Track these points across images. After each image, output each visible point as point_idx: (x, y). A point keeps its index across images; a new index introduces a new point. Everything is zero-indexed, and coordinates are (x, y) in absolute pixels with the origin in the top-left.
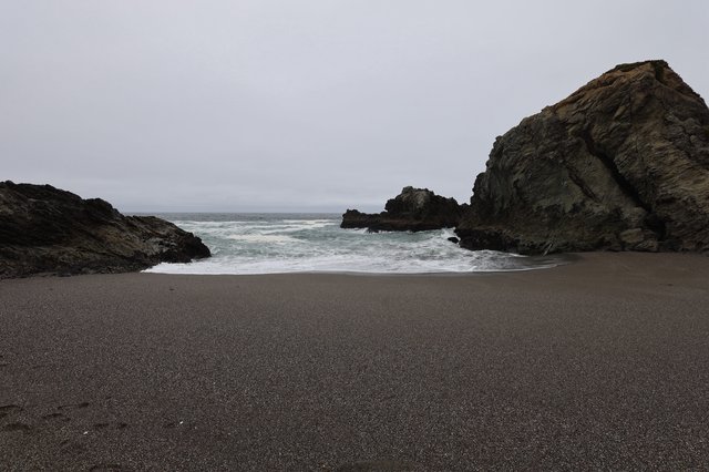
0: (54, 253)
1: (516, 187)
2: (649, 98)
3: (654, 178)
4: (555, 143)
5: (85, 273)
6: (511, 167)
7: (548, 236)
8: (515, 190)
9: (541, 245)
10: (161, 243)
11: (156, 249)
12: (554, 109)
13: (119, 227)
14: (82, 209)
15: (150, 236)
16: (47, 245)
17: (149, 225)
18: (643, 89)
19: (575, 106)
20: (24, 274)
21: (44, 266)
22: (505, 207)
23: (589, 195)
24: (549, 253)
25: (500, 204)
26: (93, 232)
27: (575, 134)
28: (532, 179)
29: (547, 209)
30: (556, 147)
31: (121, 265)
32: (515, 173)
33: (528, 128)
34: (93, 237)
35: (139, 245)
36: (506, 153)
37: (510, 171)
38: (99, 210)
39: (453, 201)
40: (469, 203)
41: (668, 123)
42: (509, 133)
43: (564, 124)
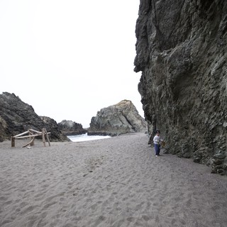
4: (116, 113)
6: (106, 117)
7: (117, 132)
8: (107, 122)
12: (115, 106)
18: (130, 106)
19: (119, 106)
22: (103, 126)
23: (123, 123)
24: (118, 135)
27: (120, 111)
28: (112, 120)
33: (110, 109)
41: (133, 112)
43: (117, 109)
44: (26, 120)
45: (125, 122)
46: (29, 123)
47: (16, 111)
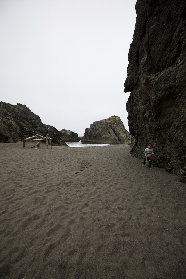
2: (118, 122)
3: (119, 133)
4: (106, 126)
8: (98, 133)
12: (106, 120)
18: (118, 121)
19: (109, 121)
22: (94, 136)
23: (111, 135)
27: (109, 125)
28: (102, 132)
33: (101, 122)
37: (98, 130)
41: (120, 126)
43: (107, 123)
44: (34, 127)
45: (113, 134)
46: (36, 130)
47: (27, 119)
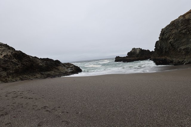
0: (50, 73)
1: (171, 44)
4: (185, 27)
5: (56, 77)
6: (168, 38)
7: (185, 59)
9: (183, 61)
10: (71, 69)
11: (70, 71)
13: (62, 66)
14: (54, 63)
15: (68, 68)
16: (48, 71)
17: (68, 65)
20: (45, 78)
21: (49, 76)
24: (186, 64)
25: (165, 50)
26: (57, 68)
28: (177, 40)
29: (184, 50)
30: (186, 28)
31: (63, 75)
32: (170, 39)
33: (174, 24)
34: (57, 69)
35: (66, 70)
36: (166, 33)
37: (168, 39)
38: (57, 62)
39: (148, 51)
40: (154, 51)
42: (166, 27)
43: (188, 20)
